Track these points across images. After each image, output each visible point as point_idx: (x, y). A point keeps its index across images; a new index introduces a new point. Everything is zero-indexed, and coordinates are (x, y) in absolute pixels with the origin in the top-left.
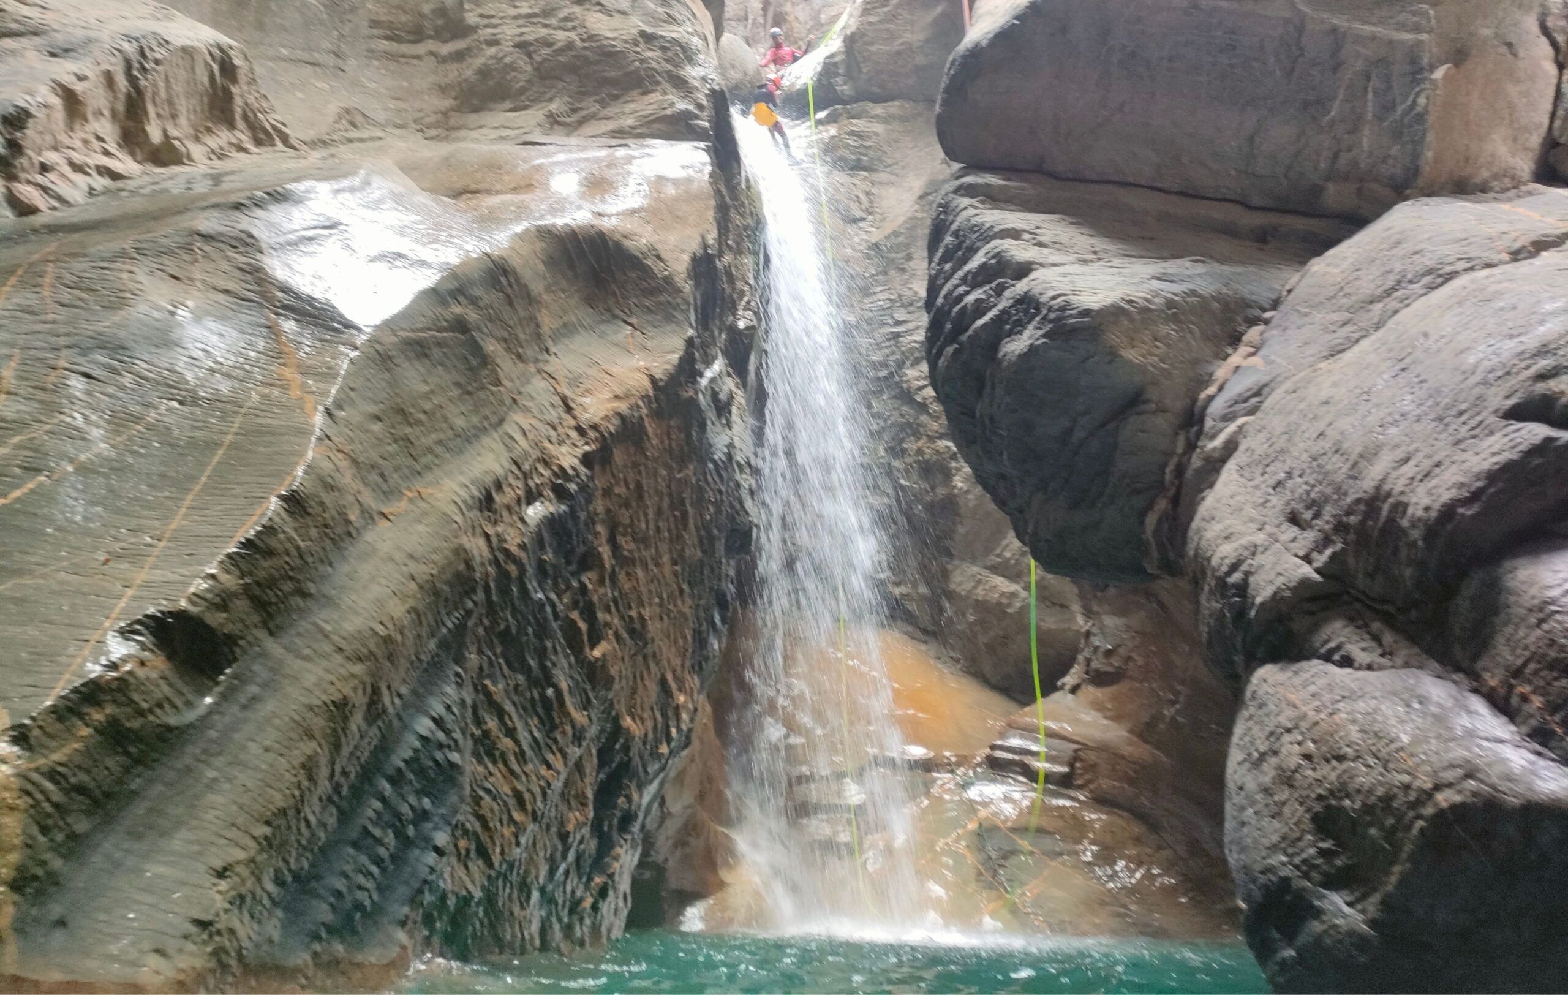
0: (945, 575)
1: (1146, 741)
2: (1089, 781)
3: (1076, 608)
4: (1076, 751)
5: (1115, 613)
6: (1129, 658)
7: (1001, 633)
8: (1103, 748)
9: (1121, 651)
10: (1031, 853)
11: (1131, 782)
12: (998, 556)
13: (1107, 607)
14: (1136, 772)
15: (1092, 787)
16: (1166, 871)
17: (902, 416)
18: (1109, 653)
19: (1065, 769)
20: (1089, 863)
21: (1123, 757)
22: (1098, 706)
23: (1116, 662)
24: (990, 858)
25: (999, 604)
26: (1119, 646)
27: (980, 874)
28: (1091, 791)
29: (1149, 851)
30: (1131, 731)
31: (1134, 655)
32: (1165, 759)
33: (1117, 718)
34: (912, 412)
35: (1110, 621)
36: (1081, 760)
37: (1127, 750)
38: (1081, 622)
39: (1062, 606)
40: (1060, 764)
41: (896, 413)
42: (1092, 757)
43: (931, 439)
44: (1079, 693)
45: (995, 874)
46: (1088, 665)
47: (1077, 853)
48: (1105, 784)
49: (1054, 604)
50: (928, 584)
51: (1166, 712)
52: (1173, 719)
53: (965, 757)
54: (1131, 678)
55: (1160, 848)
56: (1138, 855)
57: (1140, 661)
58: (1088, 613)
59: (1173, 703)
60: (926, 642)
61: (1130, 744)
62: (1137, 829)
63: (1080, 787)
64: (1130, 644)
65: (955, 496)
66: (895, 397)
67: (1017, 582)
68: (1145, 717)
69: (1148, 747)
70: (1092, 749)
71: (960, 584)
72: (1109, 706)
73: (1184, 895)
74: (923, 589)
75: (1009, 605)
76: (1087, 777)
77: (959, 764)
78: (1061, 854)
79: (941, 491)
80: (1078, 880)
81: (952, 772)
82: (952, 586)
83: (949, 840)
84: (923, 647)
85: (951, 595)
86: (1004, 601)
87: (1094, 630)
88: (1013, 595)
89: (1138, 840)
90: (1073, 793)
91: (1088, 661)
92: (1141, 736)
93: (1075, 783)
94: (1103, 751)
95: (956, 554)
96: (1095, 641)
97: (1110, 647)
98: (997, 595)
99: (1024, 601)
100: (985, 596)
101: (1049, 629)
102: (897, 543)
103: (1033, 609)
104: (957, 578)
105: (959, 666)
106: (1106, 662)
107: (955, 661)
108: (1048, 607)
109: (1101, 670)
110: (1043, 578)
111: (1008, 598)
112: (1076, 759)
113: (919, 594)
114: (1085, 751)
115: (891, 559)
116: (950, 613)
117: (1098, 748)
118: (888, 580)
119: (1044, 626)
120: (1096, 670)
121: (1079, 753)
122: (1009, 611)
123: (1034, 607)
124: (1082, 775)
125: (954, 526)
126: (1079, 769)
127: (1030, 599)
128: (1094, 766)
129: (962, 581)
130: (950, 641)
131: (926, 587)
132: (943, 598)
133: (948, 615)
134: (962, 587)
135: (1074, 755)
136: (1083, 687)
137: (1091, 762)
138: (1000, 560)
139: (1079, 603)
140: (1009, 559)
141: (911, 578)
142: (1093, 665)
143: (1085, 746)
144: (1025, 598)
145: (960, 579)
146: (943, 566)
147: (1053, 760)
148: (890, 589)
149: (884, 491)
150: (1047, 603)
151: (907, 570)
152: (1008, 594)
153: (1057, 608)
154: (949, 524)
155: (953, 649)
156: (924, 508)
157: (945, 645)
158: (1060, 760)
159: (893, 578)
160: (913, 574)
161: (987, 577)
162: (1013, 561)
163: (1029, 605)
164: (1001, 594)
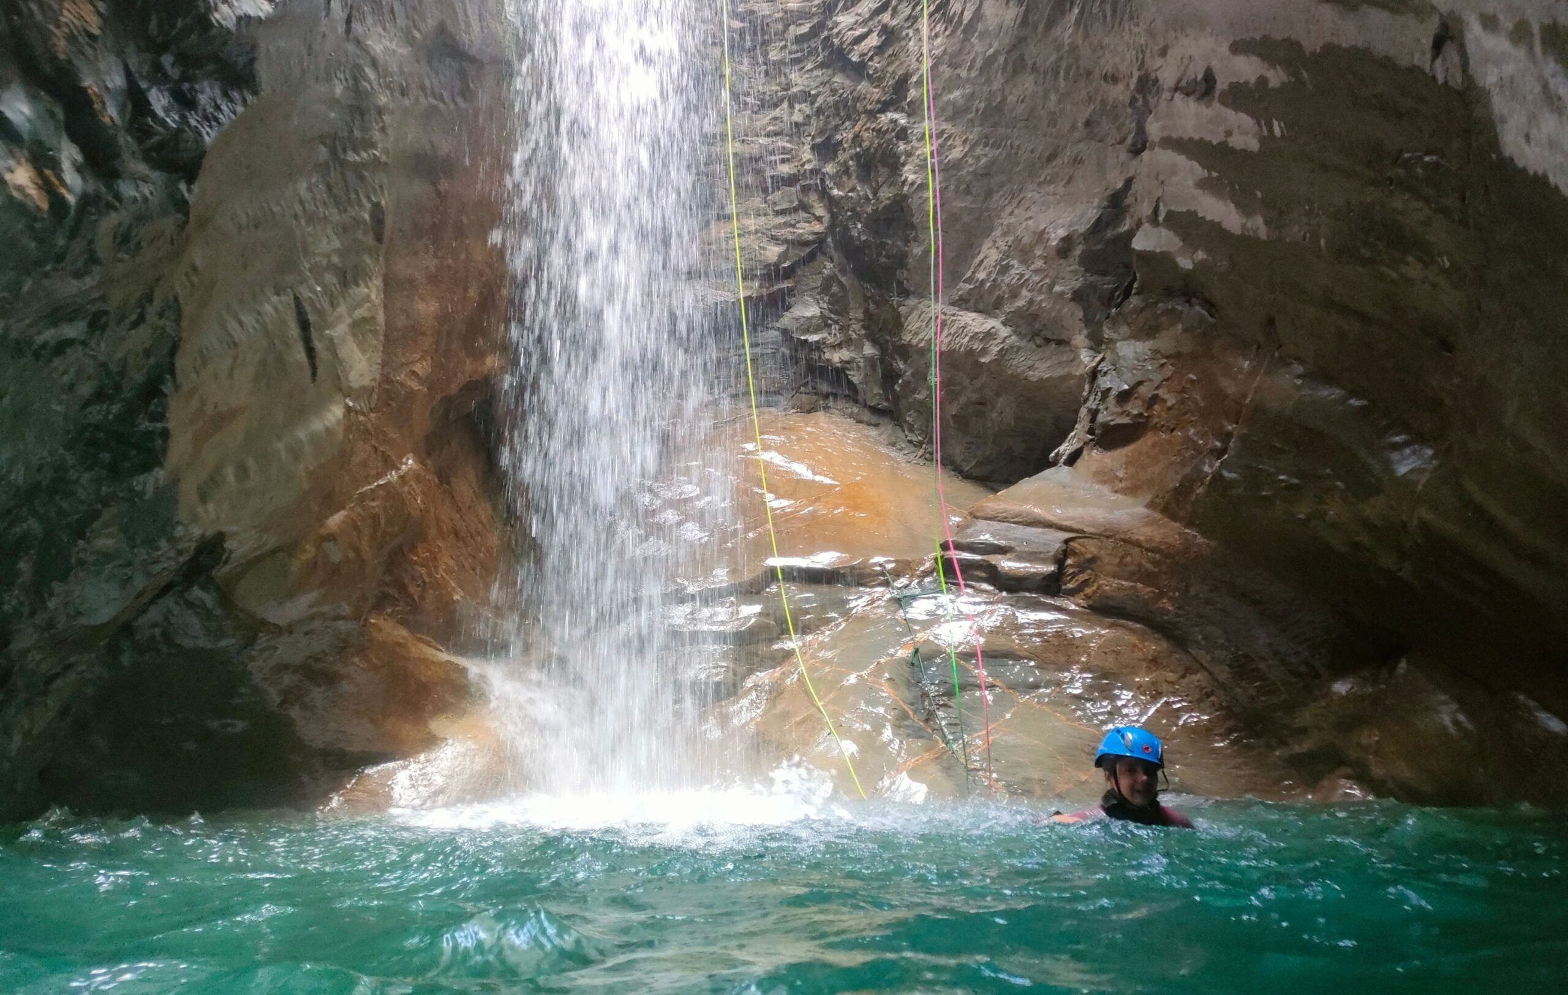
0: (897, 324)
1: (1174, 517)
2: (1086, 583)
3: (1080, 339)
4: (1067, 541)
5: (1135, 337)
6: (1155, 399)
7: (975, 397)
8: (1107, 534)
9: (1143, 390)
10: (992, 687)
11: (1147, 578)
12: (969, 281)
13: (1124, 330)
14: (1155, 563)
15: (1088, 591)
16: (1196, 705)
17: (834, 92)
18: (1124, 397)
19: (1052, 568)
20: (1078, 697)
21: (1138, 544)
22: (1105, 477)
23: (1134, 408)
24: (925, 695)
25: (970, 352)
26: (1140, 383)
27: (904, 716)
28: (1088, 597)
29: (1171, 676)
30: (1151, 505)
31: (1161, 392)
32: (1200, 540)
33: (1132, 490)
34: (847, 83)
35: (1130, 350)
36: (1074, 553)
37: (1143, 533)
38: (1087, 359)
39: (1060, 342)
40: (1043, 561)
41: (826, 89)
42: (1091, 548)
43: (872, 115)
44: (1080, 463)
45: (929, 717)
46: (1093, 420)
47: (1059, 683)
48: (1109, 585)
49: (1048, 341)
50: (875, 342)
51: (1206, 468)
52: (1217, 477)
53: (908, 563)
54: (1156, 428)
55: (1188, 671)
56: (1154, 683)
57: (1171, 400)
58: (1097, 343)
59: (1219, 453)
60: (876, 425)
61: (1151, 523)
62: (1154, 646)
63: (1072, 593)
64: (1157, 378)
65: (905, 197)
66: (822, 65)
67: (995, 317)
68: (1173, 481)
69: (1176, 525)
70: (1091, 536)
71: (916, 334)
72: (1121, 474)
73: (1224, 736)
74: (869, 350)
75: (984, 351)
76: (1082, 577)
77: (897, 574)
78: (1036, 686)
79: (886, 194)
80: (1059, 721)
81: (887, 584)
82: (907, 338)
83: (864, 673)
84: (873, 432)
85: (904, 352)
86: (977, 346)
87: (1104, 367)
88: (989, 335)
89: (1154, 662)
90: (1058, 602)
91: (1094, 414)
92: (1166, 510)
93: (1064, 587)
94: (1107, 537)
95: (912, 289)
96: (1104, 382)
97: (1126, 387)
98: (967, 338)
99: (1003, 342)
100: (950, 343)
101: (1041, 380)
102: (835, 289)
103: (1017, 352)
104: (912, 324)
105: (920, 453)
106: (1119, 410)
107: (915, 446)
108: (1039, 346)
109: (1112, 423)
110: (1031, 302)
111: (981, 340)
112: (1066, 552)
113: (865, 358)
114: (1081, 540)
115: (826, 313)
116: (906, 378)
117: (1100, 535)
118: (824, 343)
119: (1034, 376)
120: (1105, 425)
121: (1072, 543)
122: (983, 360)
123: (1019, 349)
124: (1074, 575)
125: (906, 245)
126: (1071, 566)
127: (1013, 337)
128: (1093, 560)
129: (919, 328)
130: (908, 419)
131: (873, 346)
132: (896, 357)
133: (904, 381)
134: (920, 337)
135: (1064, 547)
136: (1085, 452)
137: (1089, 556)
138: (972, 286)
139: (1085, 332)
140: (983, 282)
141: (854, 336)
142: (1101, 418)
143: (1081, 534)
144: (1006, 338)
145: (918, 325)
146: (895, 310)
147: (1032, 556)
148: (827, 356)
149: (814, 214)
150: (1038, 341)
151: (849, 326)
152: (981, 336)
153: (1053, 346)
154: (899, 243)
155: (911, 430)
156: (865, 225)
157: (901, 427)
158: (1042, 556)
159: (831, 340)
160: (856, 330)
161: (953, 315)
162: (988, 284)
163: (1012, 347)
164: (972, 337)
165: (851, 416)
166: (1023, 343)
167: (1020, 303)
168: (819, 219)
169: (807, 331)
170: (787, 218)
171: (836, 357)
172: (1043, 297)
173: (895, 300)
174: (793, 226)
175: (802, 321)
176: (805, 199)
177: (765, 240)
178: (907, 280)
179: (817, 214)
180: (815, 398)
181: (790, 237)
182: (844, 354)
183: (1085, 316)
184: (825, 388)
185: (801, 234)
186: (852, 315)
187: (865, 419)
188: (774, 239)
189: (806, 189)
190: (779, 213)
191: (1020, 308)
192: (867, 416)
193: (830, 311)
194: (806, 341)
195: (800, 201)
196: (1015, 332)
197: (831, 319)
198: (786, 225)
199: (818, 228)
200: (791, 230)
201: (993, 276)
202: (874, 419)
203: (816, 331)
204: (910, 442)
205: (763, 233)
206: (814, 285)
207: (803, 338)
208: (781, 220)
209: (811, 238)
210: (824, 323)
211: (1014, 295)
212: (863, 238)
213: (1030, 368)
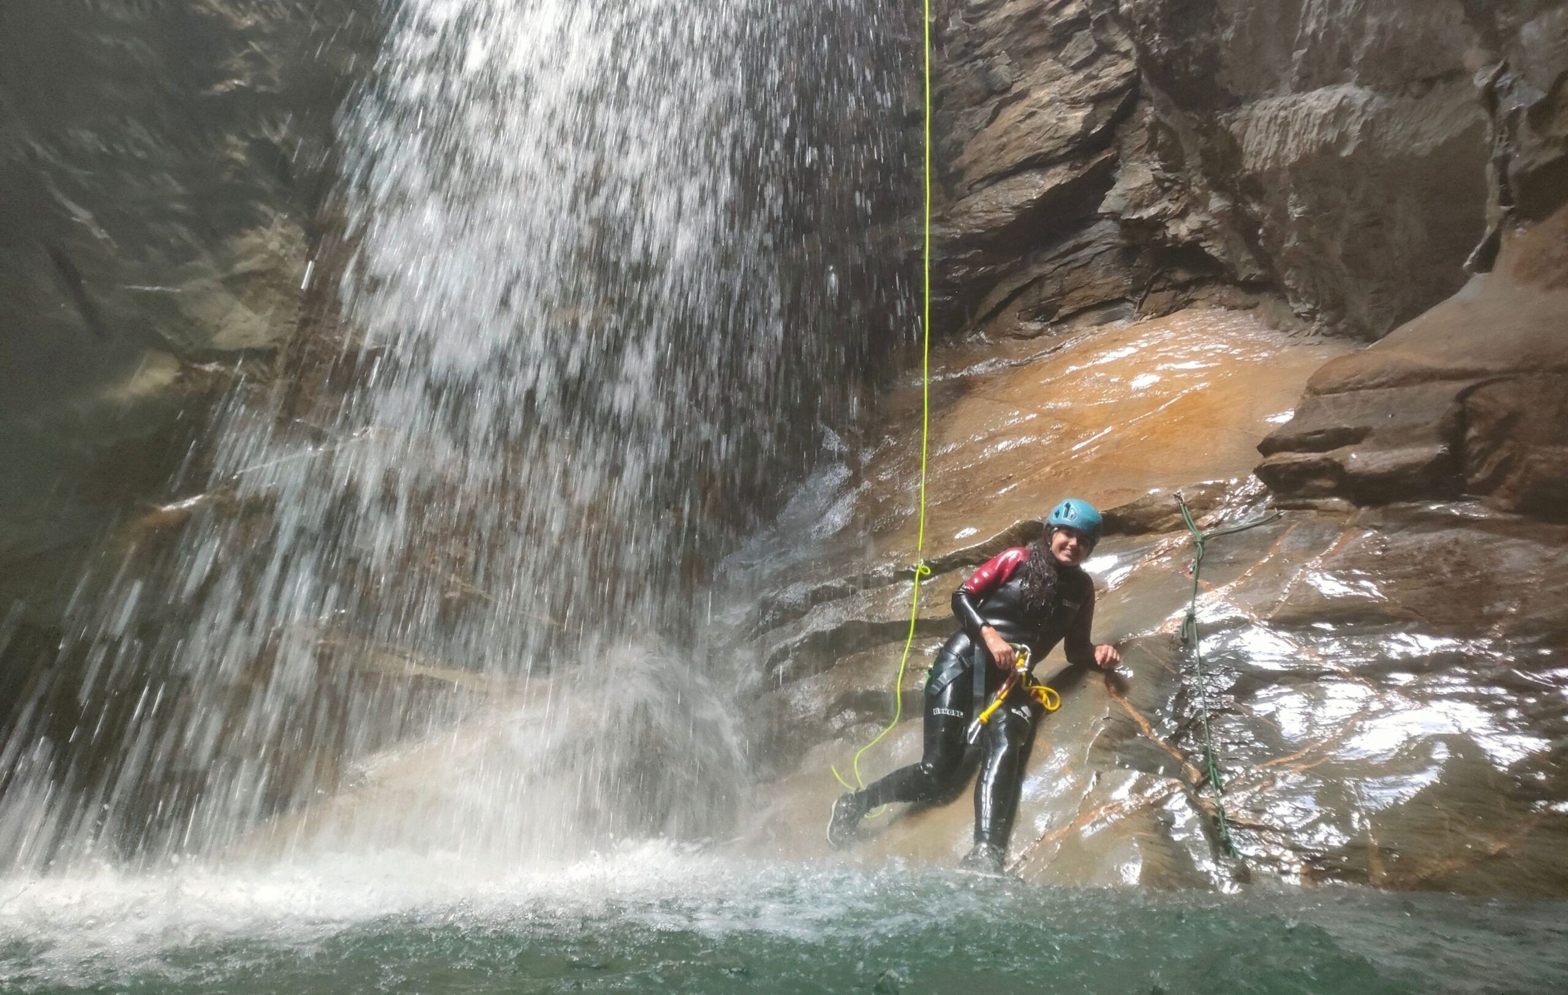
2: (1505, 466)
4: (1462, 397)
8: (1528, 366)
12: (1300, 44)
15: (1512, 479)
18: (1540, 115)
19: (1440, 449)
35: (1539, 30)
36: (1478, 415)
39: (1450, 75)
40: (1422, 440)
42: (1504, 398)
46: (1504, 177)
48: (1545, 460)
50: (1219, 189)
58: (1493, 44)
63: (1483, 490)
67: (1343, 79)
70: (1501, 377)
71: (1259, 152)
74: (1216, 203)
76: (1497, 456)
77: (1204, 506)
82: (1249, 164)
85: (1253, 186)
86: (1331, 135)
93: (1470, 481)
94: (1531, 371)
95: (1242, 93)
96: (1509, 105)
97: (1540, 96)
98: (1316, 130)
99: (1364, 112)
100: (1298, 147)
101: (1437, 150)
102: (1161, 138)
103: (1388, 118)
104: (1251, 141)
105: (1314, 328)
106: (1537, 141)
107: (1305, 319)
108: (1418, 97)
109: (1531, 169)
110: (1382, 31)
111: (1334, 124)
112: (1463, 417)
113: (1215, 216)
114: (1486, 390)
115: (1161, 174)
116: (1266, 225)
117: (1516, 370)
118: (1165, 215)
119: (1423, 147)
120: (1520, 176)
121: (1470, 399)
122: (1345, 153)
123: (1390, 113)
124: (1484, 454)
125: (1212, 34)
126: (1475, 439)
127: (1377, 99)
128: (1513, 417)
129: (1259, 143)
130: (1287, 283)
131: (1221, 196)
132: (1248, 198)
133: (1265, 231)
134: (1263, 156)
135: (1457, 408)
136: (1503, 239)
137: (1503, 414)
138: (1305, 50)
139: (1477, 39)
140: (1314, 34)
141: (1198, 191)
142: (1513, 168)
143: (1480, 378)
144: (1366, 104)
145: (1257, 139)
146: (1225, 132)
147: (1403, 436)
148: (1172, 231)
149: (1118, 52)
150: (1415, 88)
151: (1189, 181)
152: (1331, 117)
153: (1441, 87)
154: (1204, 35)
155: (1297, 300)
156: (1163, 33)
157: (1284, 298)
158: (1418, 431)
159: (1173, 208)
160: (1198, 183)
161: (1294, 104)
162: (1321, 35)
163: (1378, 115)
164: (1321, 125)
165: (1220, 304)
166: (1395, 101)
167: (1369, 40)
168: (1126, 55)
169: (1138, 206)
170: (1086, 71)
171: (1181, 229)
172: (1395, 14)
173: (1222, 118)
174: (1096, 77)
175: (1130, 195)
176: (1103, 37)
177: (1065, 107)
178: (1231, 83)
179: (1123, 50)
180: (1173, 292)
181: (1093, 92)
182: (1194, 221)
183: (1468, 13)
184: (1181, 276)
185: (1106, 84)
186: (1188, 164)
187: (1239, 301)
188: (1075, 104)
189: (1101, 24)
190: (1076, 69)
191: (1369, 49)
192: (1241, 298)
193: (1165, 169)
194: (1141, 218)
195: (1099, 42)
196: (1376, 90)
197: (1168, 180)
198: (1089, 78)
199: (1127, 66)
200: (1094, 82)
201: (1325, 19)
202: (1251, 299)
203: (1153, 200)
204: (1298, 315)
205: (1062, 101)
206: (1138, 144)
207: (1134, 217)
208: (1081, 76)
209: (1120, 83)
210: (1162, 188)
211: (1359, 32)
212: (1165, 50)
213: (1415, 136)
